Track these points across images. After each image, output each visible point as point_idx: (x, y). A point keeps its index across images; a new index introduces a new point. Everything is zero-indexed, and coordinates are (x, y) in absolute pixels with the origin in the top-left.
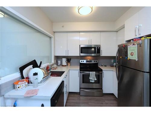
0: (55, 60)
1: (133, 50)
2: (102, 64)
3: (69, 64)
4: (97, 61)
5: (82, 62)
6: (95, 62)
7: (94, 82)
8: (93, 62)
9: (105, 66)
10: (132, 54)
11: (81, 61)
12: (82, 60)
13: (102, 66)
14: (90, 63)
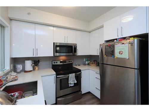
0: (12, 65)
1: (122, 49)
2: (77, 64)
3: (37, 68)
4: (72, 60)
5: (56, 64)
6: (70, 62)
7: (73, 85)
8: (67, 62)
9: (79, 65)
10: (121, 53)
11: (54, 63)
12: (56, 62)
13: (76, 65)
14: (64, 64)
